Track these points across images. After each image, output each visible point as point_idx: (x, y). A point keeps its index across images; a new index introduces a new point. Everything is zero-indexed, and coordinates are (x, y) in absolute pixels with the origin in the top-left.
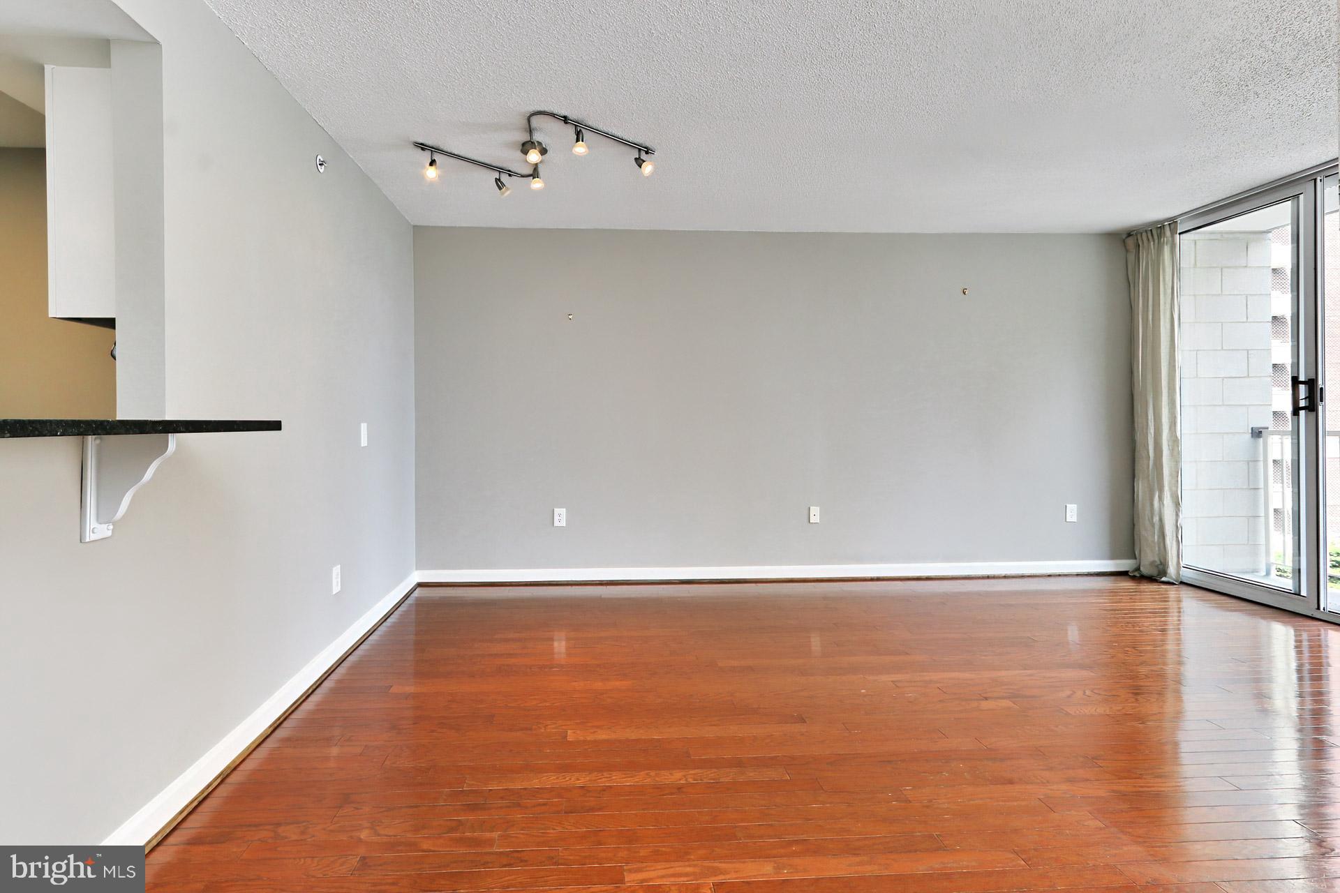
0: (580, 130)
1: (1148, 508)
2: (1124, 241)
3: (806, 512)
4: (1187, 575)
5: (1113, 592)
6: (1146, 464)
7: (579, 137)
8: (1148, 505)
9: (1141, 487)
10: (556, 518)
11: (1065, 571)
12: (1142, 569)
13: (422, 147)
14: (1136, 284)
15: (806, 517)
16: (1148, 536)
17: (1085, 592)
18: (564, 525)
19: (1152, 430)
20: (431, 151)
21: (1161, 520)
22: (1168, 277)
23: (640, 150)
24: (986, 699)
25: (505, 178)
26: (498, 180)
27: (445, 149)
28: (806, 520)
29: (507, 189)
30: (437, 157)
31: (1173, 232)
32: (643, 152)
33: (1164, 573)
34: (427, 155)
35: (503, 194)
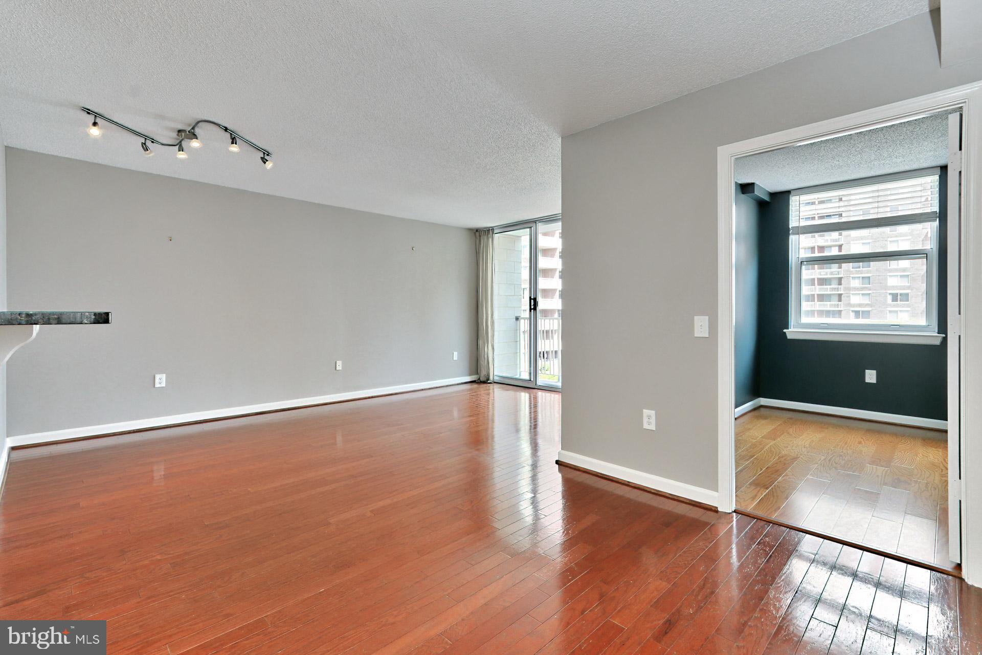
0: (234, 137)
1: (483, 351)
2: (475, 233)
3: (335, 364)
4: (496, 379)
5: (470, 390)
6: (482, 332)
7: (234, 141)
8: (483, 349)
9: (480, 342)
11: (453, 383)
12: (481, 378)
13: (89, 111)
14: (479, 253)
15: (334, 366)
16: (483, 363)
17: (463, 391)
18: (164, 386)
19: (485, 318)
20: (95, 115)
21: (488, 356)
22: (491, 250)
23: (264, 153)
24: (441, 433)
25: (149, 143)
26: (144, 144)
27: (104, 115)
28: (334, 369)
29: (151, 152)
30: (99, 121)
31: (493, 233)
32: (266, 154)
33: (488, 379)
34: (92, 117)
35: (147, 154)
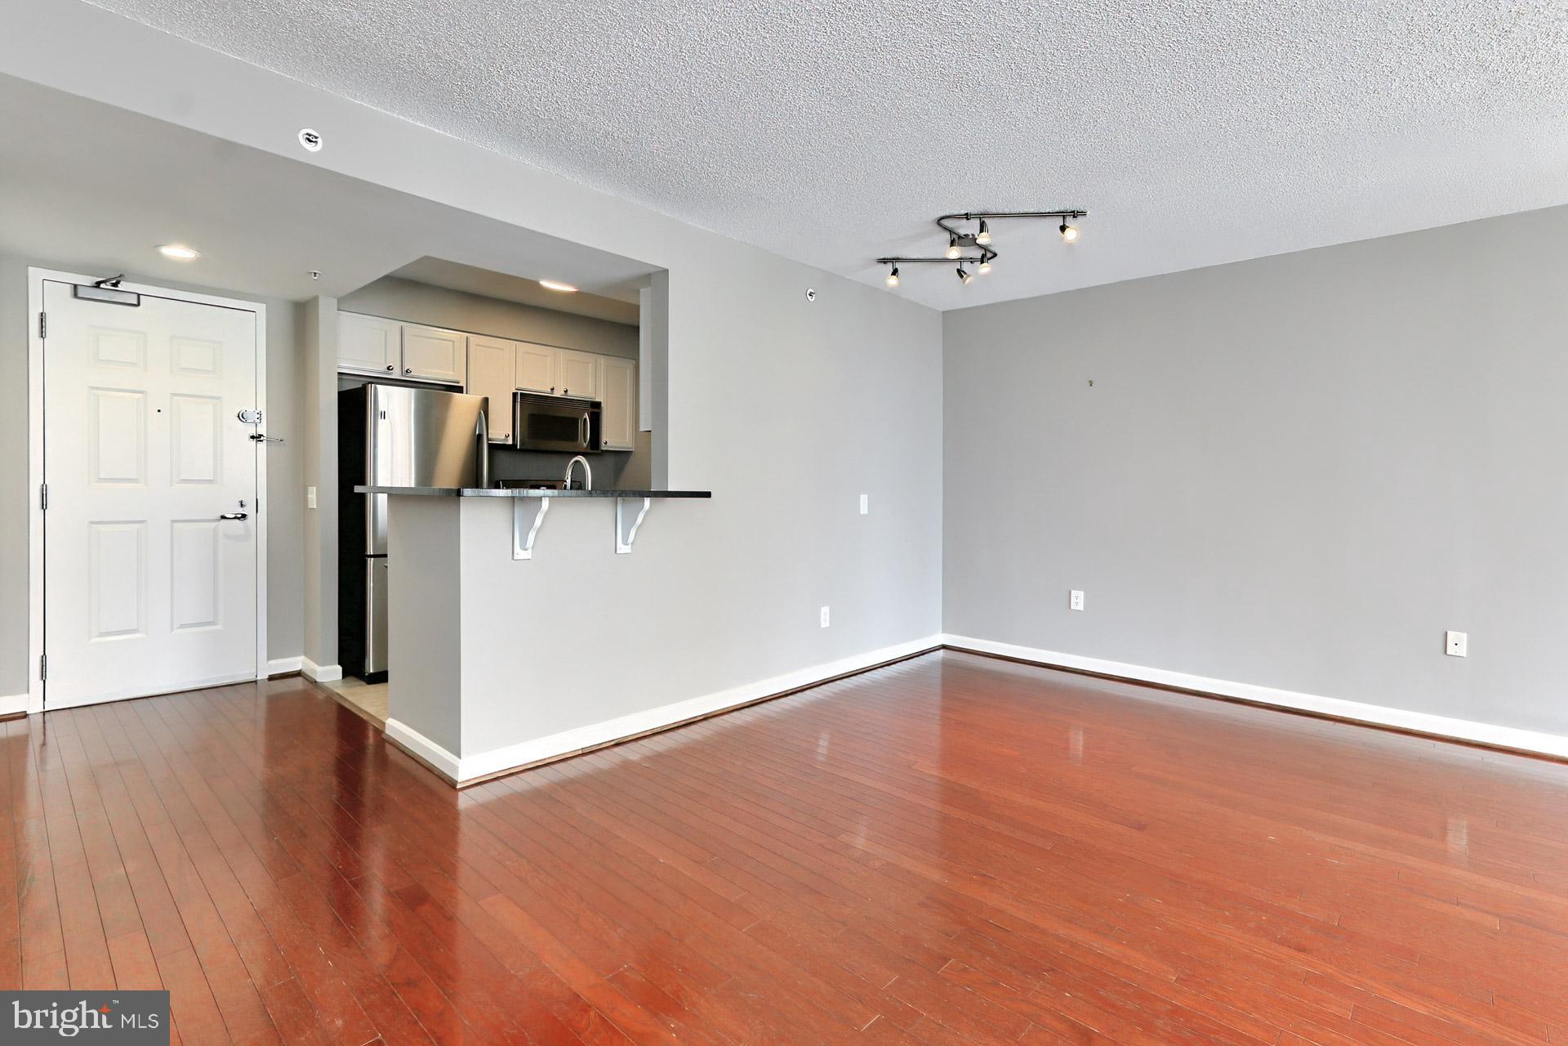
0: (984, 221)
7: (982, 228)
10: (1073, 600)
13: (884, 261)
18: (1082, 609)
20: (892, 262)
23: (1064, 216)
26: (959, 271)
27: (904, 257)
29: (969, 276)
30: (898, 265)
32: (1067, 216)
34: (889, 267)
35: (964, 281)
